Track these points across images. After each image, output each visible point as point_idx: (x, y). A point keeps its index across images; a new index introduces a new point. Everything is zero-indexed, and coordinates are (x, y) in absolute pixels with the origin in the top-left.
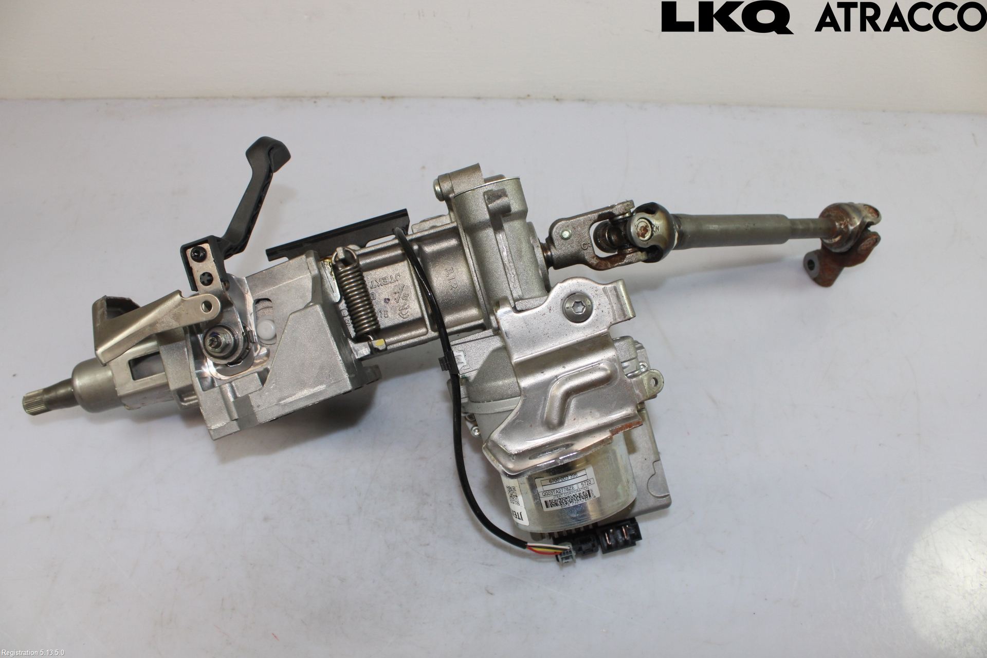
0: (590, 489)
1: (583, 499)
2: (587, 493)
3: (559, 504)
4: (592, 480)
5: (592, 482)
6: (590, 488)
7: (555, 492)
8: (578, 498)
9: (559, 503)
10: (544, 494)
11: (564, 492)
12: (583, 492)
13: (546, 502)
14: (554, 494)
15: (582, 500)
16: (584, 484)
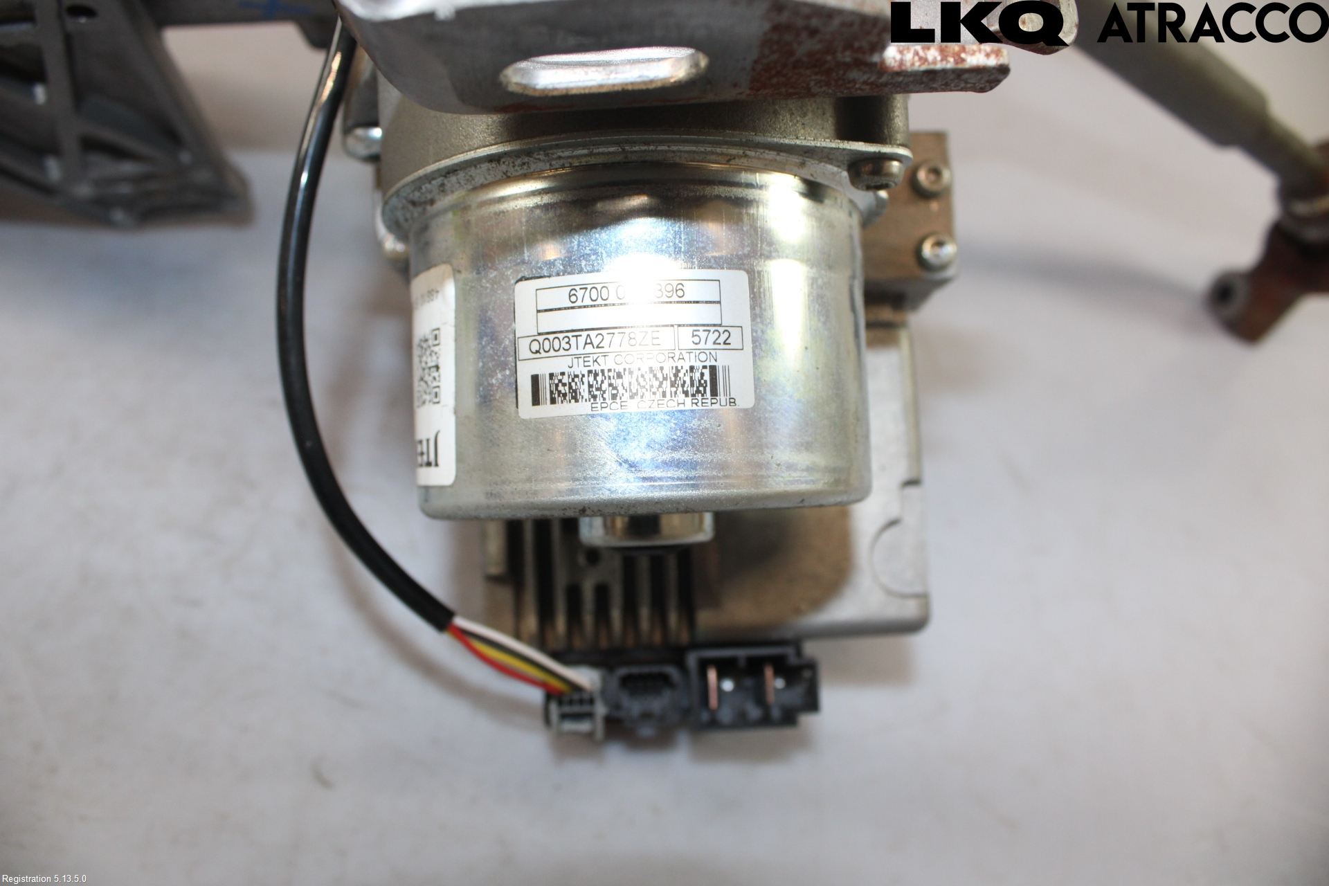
0: (719, 364)
1: (686, 393)
2: (707, 377)
3: (586, 395)
4: (735, 333)
5: (735, 341)
6: (723, 360)
7: (582, 340)
8: (667, 384)
9: (584, 392)
10: (535, 346)
11: (615, 347)
12: (692, 368)
13: (535, 379)
14: (573, 351)
15: (681, 397)
16: (703, 335)
